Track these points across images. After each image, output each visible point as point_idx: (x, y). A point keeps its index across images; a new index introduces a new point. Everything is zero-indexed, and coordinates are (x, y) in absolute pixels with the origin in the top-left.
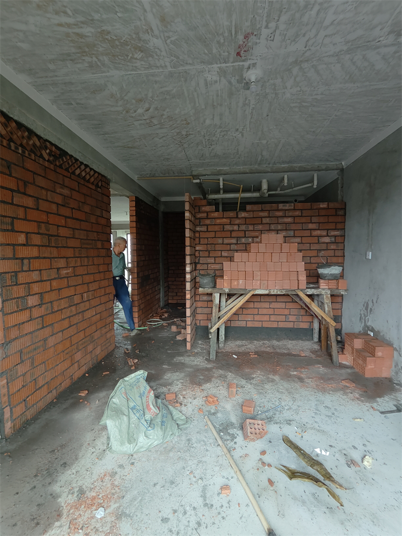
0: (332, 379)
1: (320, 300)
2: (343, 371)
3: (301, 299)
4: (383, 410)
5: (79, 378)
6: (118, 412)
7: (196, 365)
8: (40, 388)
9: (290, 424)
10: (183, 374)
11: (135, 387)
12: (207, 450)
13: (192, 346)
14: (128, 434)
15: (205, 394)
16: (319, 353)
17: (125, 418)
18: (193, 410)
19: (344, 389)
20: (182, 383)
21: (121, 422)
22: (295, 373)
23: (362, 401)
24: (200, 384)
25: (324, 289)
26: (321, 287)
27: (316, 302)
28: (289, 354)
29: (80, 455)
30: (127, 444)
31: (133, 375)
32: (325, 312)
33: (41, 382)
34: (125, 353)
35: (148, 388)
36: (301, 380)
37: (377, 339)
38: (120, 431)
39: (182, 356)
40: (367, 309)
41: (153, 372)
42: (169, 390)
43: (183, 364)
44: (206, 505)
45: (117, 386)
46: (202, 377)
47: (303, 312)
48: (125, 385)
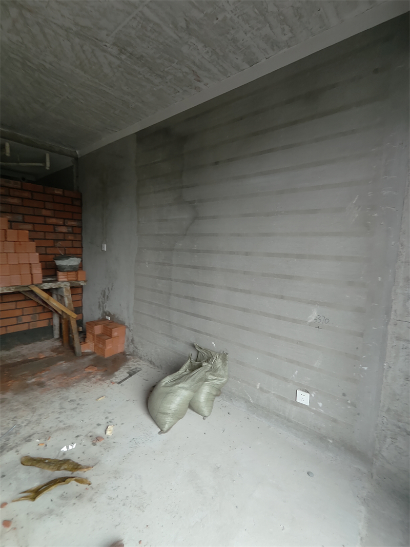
0: (76, 371)
1: (59, 293)
2: (86, 359)
3: (36, 295)
4: (120, 380)
9: (29, 441)
16: (60, 350)
19: (87, 377)
22: (34, 380)
23: (103, 380)
25: (63, 282)
26: (60, 280)
27: (55, 296)
28: (25, 362)
32: (65, 306)
36: (41, 385)
37: (113, 322)
40: (104, 297)
47: (39, 309)
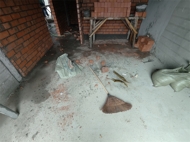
0: (131, 53)
1: (133, 22)
2: (135, 50)
3: (126, 22)
4: (144, 62)
5: (43, 57)
6: (60, 68)
7: (85, 50)
8: (29, 61)
9: (116, 67)
10: (81, 53)
11: (64, 59)
12: (91, 76)
13: (83, 42)
14: (65, 74)
15: (89, 60)
16: (128, 44)
17: (63, 69)
18: (85, 65)
19: (134, 56)
20: (81, 56)
21: (62, 71)
22: (119, 51)
23: (139, 59)
24: (87, 57)
25: (136, 17)
27: (131, 23)
28: (118, 45)
29: (51, 80)
30: (65, 77)
31: (62, 55)
32: (134, 27)
33: (28, 60)
34: (58, 46)
35: (69, 59)
36: (121, 53)
37: (150, 38)
38: (62, 73)
39: (80, 46)
40: (150, 26)
41: (70, 53)
42: (76, 59)
43: (80, 50)
44: (91, 89)
45: (57, 59)
46: (87, 54)
47: (125, 27)
48: (60, 59)
